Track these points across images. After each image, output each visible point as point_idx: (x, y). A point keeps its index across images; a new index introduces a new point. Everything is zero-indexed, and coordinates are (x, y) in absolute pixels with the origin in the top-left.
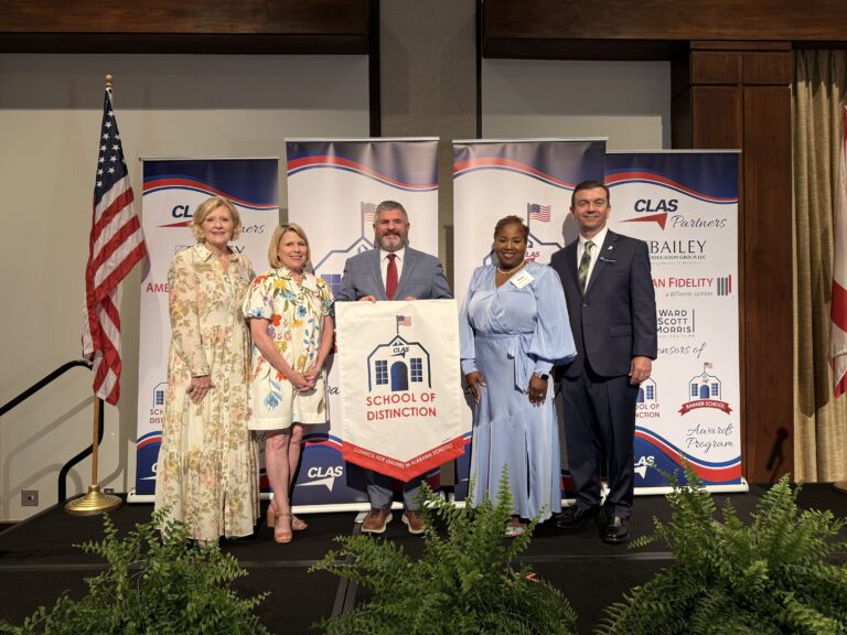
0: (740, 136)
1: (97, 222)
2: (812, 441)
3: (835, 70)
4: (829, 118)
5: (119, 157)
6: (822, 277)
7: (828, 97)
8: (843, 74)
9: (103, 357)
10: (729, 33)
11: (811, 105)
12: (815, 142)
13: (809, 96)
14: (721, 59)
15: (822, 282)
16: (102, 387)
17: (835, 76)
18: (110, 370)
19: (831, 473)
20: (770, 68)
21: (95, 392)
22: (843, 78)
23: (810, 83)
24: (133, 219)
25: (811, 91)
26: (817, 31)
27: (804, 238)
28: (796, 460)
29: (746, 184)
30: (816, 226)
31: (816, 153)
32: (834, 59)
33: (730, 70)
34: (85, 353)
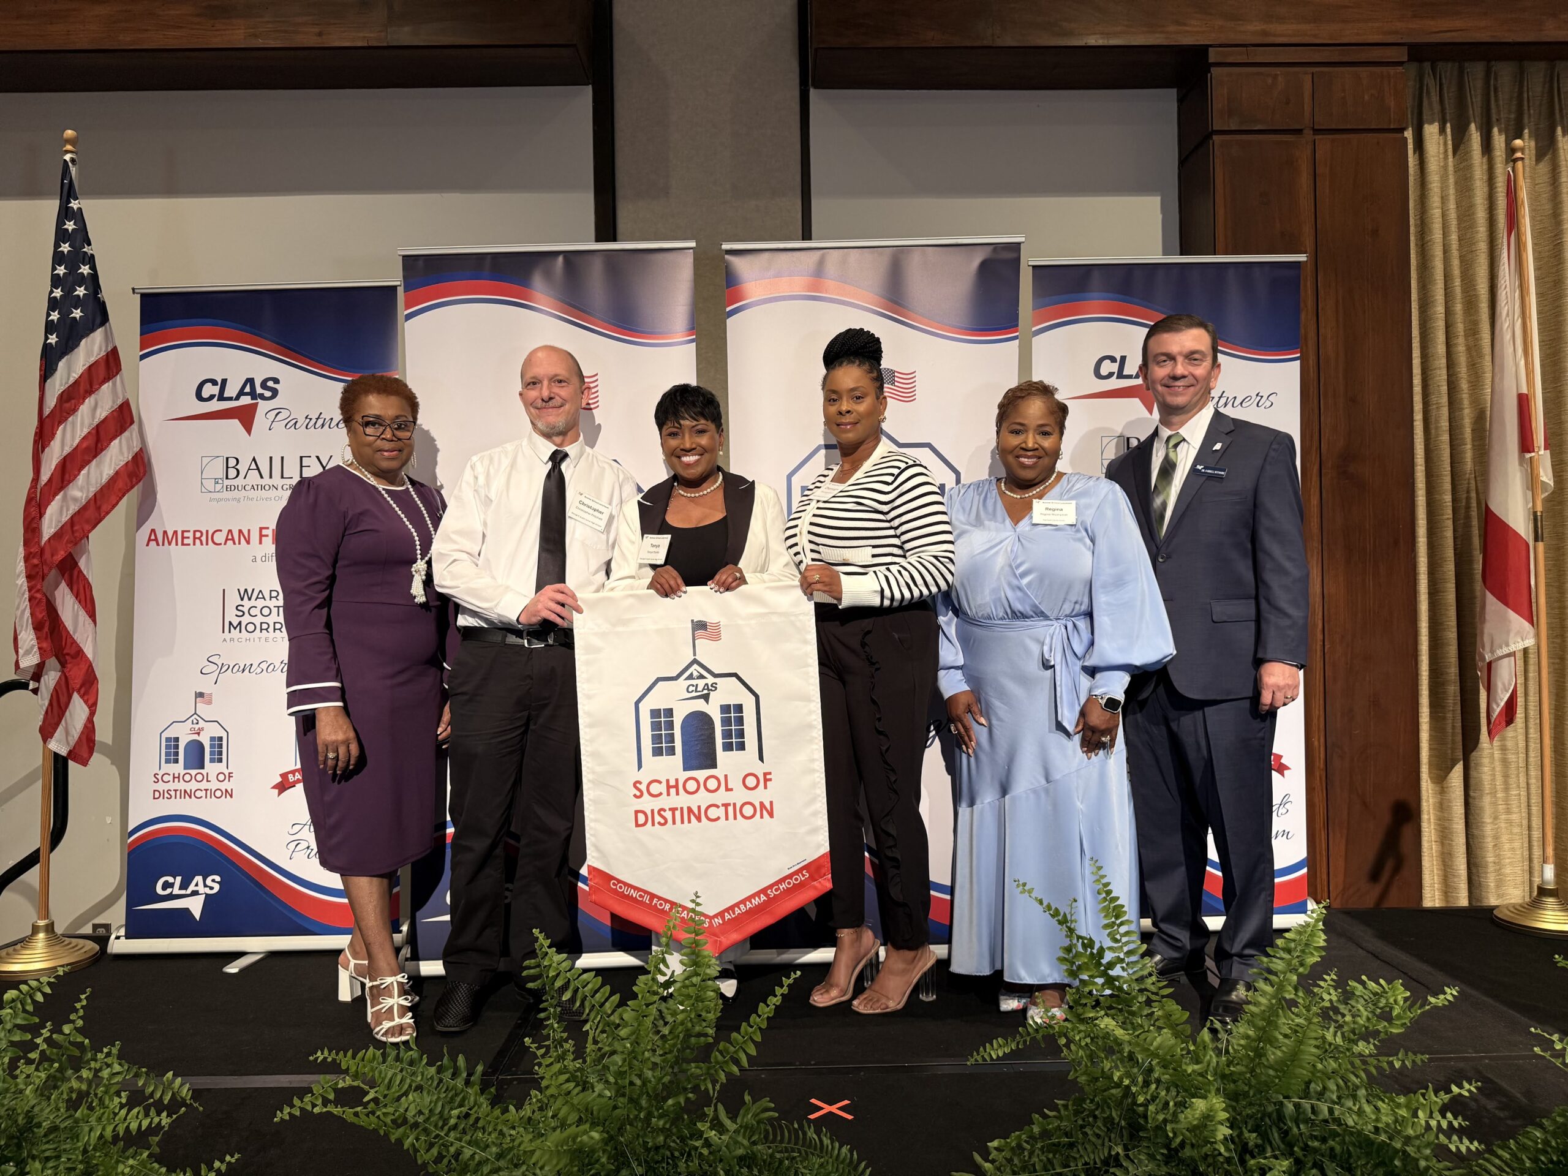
0: (1307, 230)
1: (47, 411)
2: (1459, 826)
3: (1497, 100)
4: (1486, 195)
5: (91, 289)
6: (1474, 504)
7: (1483, 154)
8: (1514, 108)
9: (63, 672)
10: (1285, 30)
11: (1451, 169)
12: (1460, 240)
13: (1446, 151)
14: (1270, 81)
15: (1474, 513)
16: (60, 730)
17: (1499, 112)
18: (76, 696)
19: (1498, 887)
20: (1366, 97)
21: (45, 740)
22: (1513, 116)
23: (1448, 125)
24: (121, 407)
25: (1450, 142)
26: (1458, 24)
27: (1437, 428)
28: (1426, 863)
29: (1322, 324)
30: (1461, 403)
31: (1461, 262)
32: (1496, 79)
33: (1288, 103)
34: (22, 665)
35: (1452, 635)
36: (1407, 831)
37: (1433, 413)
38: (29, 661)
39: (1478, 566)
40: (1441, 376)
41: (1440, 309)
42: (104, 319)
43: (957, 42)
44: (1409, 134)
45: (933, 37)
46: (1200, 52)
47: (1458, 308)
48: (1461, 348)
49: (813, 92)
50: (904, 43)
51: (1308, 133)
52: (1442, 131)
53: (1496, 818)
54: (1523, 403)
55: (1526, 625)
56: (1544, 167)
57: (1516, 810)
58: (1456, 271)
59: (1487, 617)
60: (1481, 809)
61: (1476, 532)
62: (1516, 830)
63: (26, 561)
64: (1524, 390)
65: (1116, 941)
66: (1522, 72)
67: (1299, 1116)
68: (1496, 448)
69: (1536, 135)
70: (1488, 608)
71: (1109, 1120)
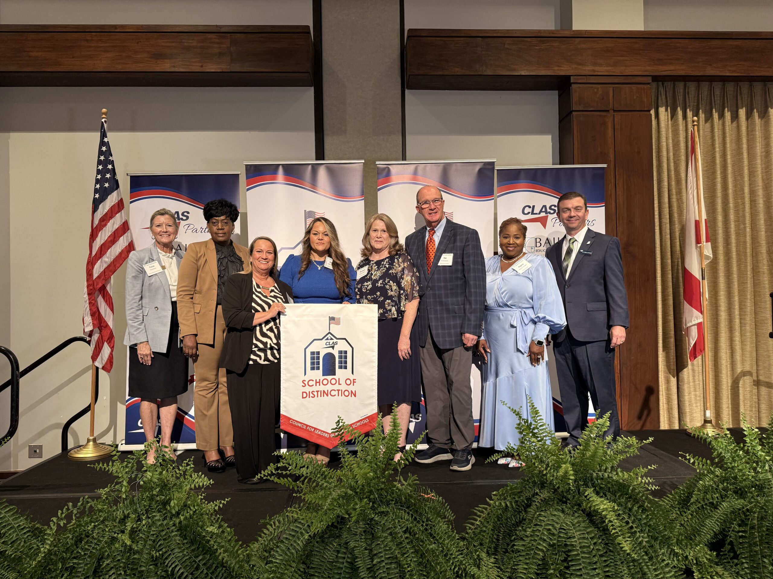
0: (611, 151)
1: (94, 227)
2: (674, 397)
3: (689, 98)
4: (684, 137)
5: (112, 175)
6: (680, 264)
7: (683, 119)
8: (696, 101)
9: (100, 333)
10: (602, 70)
11: (670, 126)
12: (674, 155)
13: (668, 119)
14: (596, 90)
15: (680, 268)
16: (99, 357)
17: (689, 102)
18: (106, 344)
19: (690, 422)
20: (635, 98)
21: (93, 362)
22: (695, 104)
23: (669, 108)
24: (124, 223)
25: (669, 115)
26: (672, 68)
27: (665, 232)
28: (661, 412)
29: (617, 190)
30: (675, 222)
31: (674, 164)
32: (688, 89)
33: (603, 99)
34: (86, 331)
35: (671, 318)
36: (653, 398)
37: (664, 226)
38: (89, 329)
39: (682, 290)
40: (666, 211)
41: (666, 184)
42: (117, 186)
43: (468, 73)
44: (652, 112)
45: (458, 71)
46: (568, 78)
47: (673, 183)
48: (674, 200)
49: (407, 91)
50: (446, 73)
51: (611, 111)
52: (666, 110)
53: (690, 393)
54: (697, 223)
55: (700, 314)
56: (708, 125)
57: (698, 390)
58: (672, 168)
59: (685, 311)
60: (684, 390)
61: (681, 275)
62: (698, 398)
63: (87, 288)
64: (698, 219)
65: (536, 422)
66: (699, 86)
67: (598, 478)
68: (687, 241)
69: (705, 112)
70: (685, 307)
71: (534, 482)
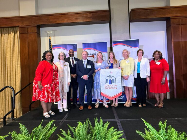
10: (178, 15)
14: (176, 20)
33: (178, 22)
43: (146, 18)
49: (130, 23)
50: (141, 18)
